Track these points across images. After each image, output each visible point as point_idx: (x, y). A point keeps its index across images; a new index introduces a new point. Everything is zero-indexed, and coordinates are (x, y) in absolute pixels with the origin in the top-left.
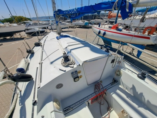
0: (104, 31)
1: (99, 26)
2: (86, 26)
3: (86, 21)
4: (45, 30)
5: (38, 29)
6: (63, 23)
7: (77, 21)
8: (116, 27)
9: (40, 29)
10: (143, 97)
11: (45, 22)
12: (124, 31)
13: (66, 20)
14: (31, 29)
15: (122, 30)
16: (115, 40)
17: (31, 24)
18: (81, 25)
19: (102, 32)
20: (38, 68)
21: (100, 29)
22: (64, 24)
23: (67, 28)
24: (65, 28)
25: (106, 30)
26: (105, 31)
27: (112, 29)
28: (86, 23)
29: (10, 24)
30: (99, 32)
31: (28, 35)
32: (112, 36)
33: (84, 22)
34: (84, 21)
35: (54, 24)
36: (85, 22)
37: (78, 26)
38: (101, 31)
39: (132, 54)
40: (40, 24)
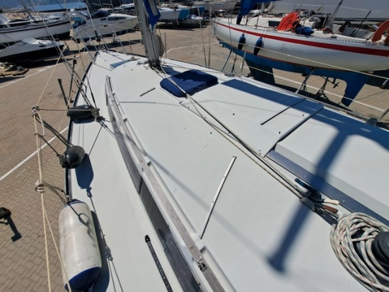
0: (257, 38)
1: (238, 22)
2: (185, 22)
3: (181, 7)
4: (62, 43)
5: (37, 42)
6: (113, 15)
8: (294, 25)
9: (44, 43)
11: (52, 16)
12: (319, 35)
13: (119, 5)
14: (12, 43)
15: (313, 32)
17: (6, 23)
18: (168, 18)
20: (147, 239)
21: (244, 31)
22: (117, 18)
23: (130, 31)
24: (123, 32)
27: (280, 29)
28: (183, 12)
30: (243, 42)
31: (7, 65)
32: (283, 50)
33: (177, 8)
34: (176, 4)
35: (87, 21)
36: (179, 10)
38: (248, 37)
39: (322, 96)
40: (38, 25)
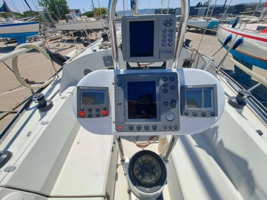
0: (240, 37)
1: (233, 27)
2: (211, 30)
3: (214, 19)
7: (194, 18)
10: (215, 135)
16: (261, 60)
19: (235, 38)
25: (247, 34)
26: (244, 36)
28: (213, 23)
29: (88, 19)
30: (229, 39)
36: (210, 21)
37: (191, 29)
